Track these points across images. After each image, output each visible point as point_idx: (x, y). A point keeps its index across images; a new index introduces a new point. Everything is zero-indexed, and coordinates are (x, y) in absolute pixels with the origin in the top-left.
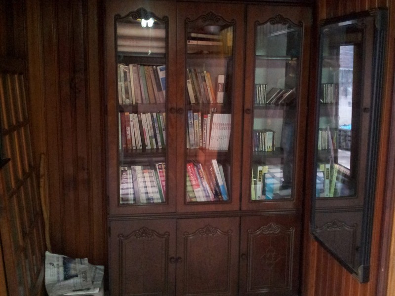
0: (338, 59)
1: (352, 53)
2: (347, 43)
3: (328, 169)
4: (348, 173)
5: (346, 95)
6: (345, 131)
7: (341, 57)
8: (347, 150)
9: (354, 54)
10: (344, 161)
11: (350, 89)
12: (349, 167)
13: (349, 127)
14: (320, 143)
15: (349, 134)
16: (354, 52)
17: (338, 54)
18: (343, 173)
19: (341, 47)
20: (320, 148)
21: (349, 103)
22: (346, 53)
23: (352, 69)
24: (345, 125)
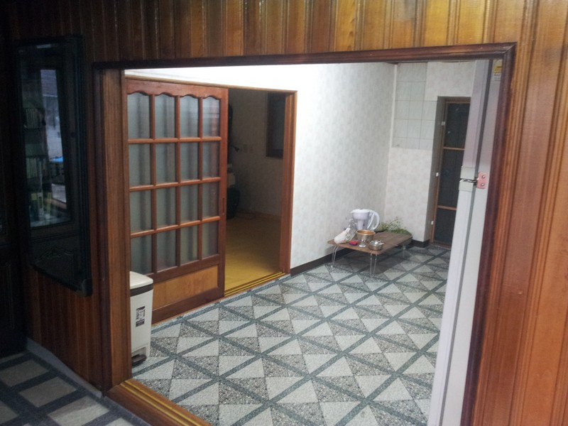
0: (39, 83)
1: (55, 77)
2: (48, 67)
3: (40, 198)
4: (64, 206)
5: (54, 125)
6: (57, 164)
7: (43, 81)
8: (61, 184)
9: (57, 80)
10: (59, 195)
11: (57, 118)
12: (65, 201)
13: (61, 160)
14: (28, 171)
15: (62, 166)
16: (57, 77)
17: (39, 77)
18: (56, 207)
19: (42, 71)
20: (29, 177)
21: (58, 133)
22: (48, 78)
23: (56, 96)
24: (57, 158)
